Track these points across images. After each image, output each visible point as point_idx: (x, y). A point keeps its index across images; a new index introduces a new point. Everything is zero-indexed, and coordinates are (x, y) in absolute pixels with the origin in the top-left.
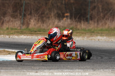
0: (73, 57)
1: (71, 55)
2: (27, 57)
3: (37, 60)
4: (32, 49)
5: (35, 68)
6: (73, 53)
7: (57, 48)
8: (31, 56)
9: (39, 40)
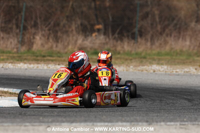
1: (109, 97)
4: (51, 87)
5: (46, 120)
6: (112, 94)
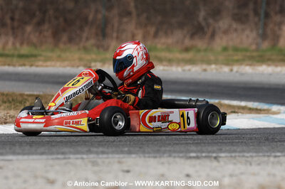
0: (171, 122)
1: (164, 118)
2: (34, 122)
3: (57, 129)
4: (53, 102)
6: (173, 112)
7: (132, 97)
8: (43, 120)
9: (80, 75)
